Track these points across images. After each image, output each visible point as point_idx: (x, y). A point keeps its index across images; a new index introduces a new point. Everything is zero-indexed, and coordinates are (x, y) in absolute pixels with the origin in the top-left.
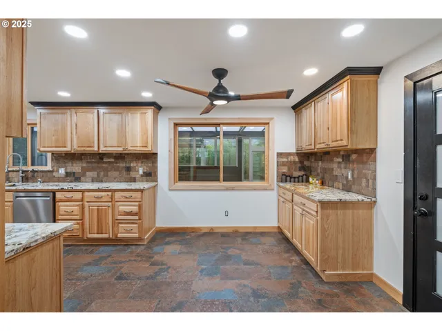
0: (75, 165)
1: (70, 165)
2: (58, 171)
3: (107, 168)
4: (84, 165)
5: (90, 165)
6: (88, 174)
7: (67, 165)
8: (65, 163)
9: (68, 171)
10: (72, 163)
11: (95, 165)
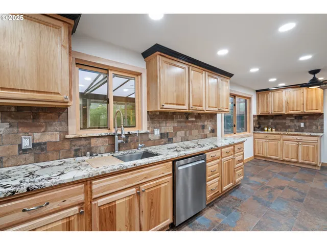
0: (168, 125)
1: (164, 125)
2: (153, 132)
3: (191, 126)
4: (176, 125)
5: (179, 124)
6: (179, 133)
7: (161, 125)
8: (160, 123)
9: (163, 131)
10: (166, 123)
11: (183, 124)
